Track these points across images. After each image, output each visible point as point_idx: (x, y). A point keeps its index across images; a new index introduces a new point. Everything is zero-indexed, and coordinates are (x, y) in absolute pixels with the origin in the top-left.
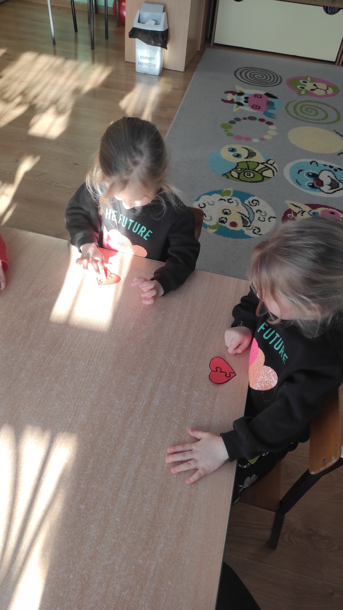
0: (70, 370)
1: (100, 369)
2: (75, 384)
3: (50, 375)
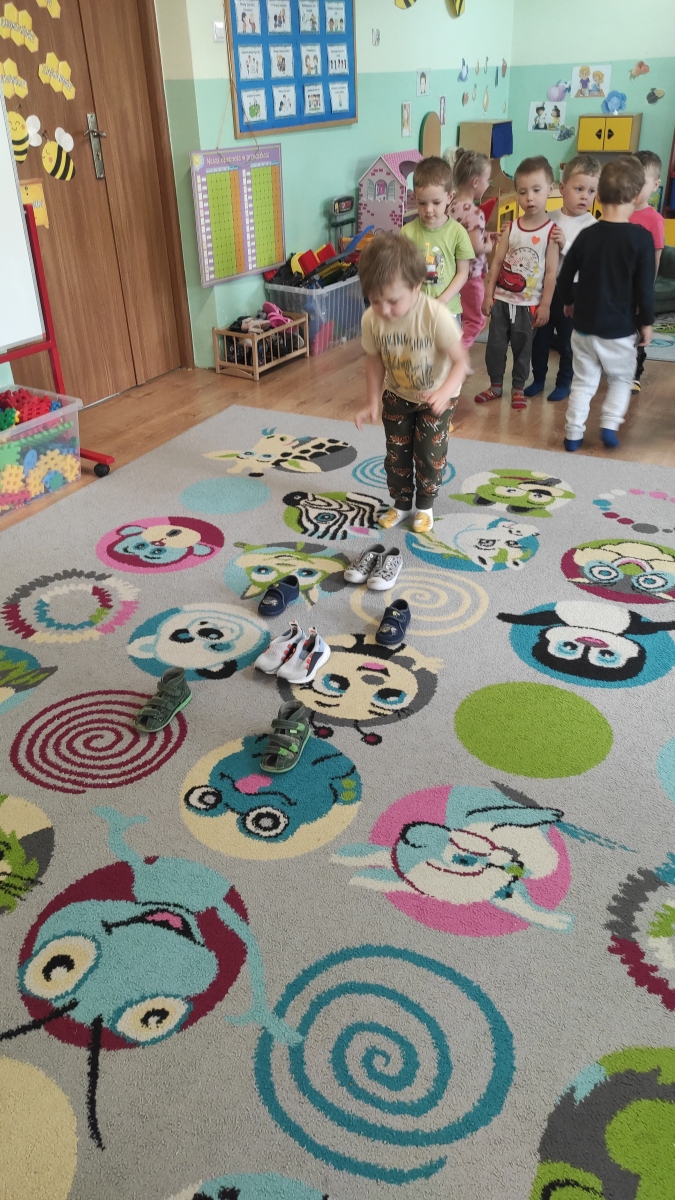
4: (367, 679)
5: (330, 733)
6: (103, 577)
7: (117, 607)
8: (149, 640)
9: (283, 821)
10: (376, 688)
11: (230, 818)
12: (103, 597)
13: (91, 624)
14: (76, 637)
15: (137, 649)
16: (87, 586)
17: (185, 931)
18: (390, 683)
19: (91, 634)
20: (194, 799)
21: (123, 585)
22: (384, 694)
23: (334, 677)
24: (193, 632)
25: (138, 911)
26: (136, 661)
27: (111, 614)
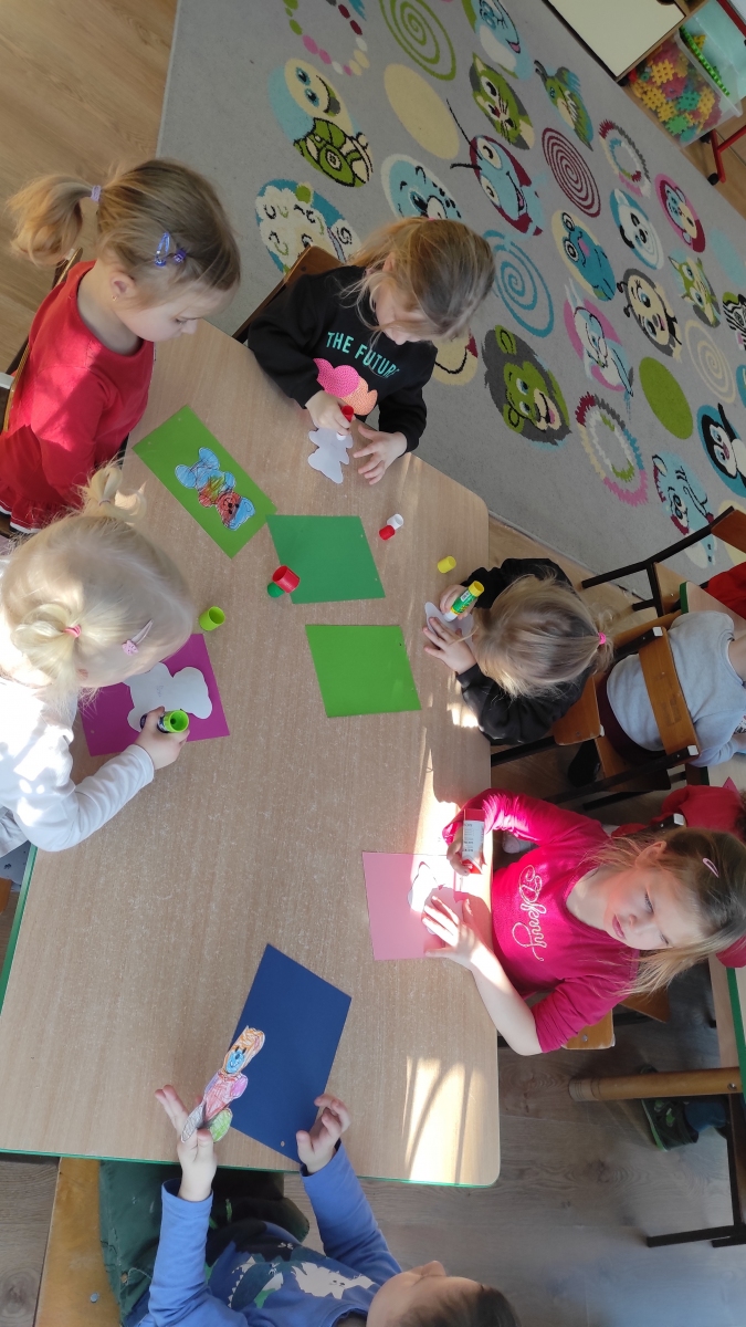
4: (654, 318)
5: (621, 291)
6: (648, 177)
7: (636, 184)
8: (626, 201)
9: (576, 259)
10: (652, 321)
11: (567, 235)
12: (637, 177)
13: (621, 169)
14: (612, 162)
15: (618, 195)
16: (639, 168)
17: (520, 208)
18: (658, 329)
19: (617, 171)
20: (565, 217)
21: (647, 188)
22: (650, 324)
23: (648, 300)
24: (640, 226)
25: (518, 186)
26: (613, 193)
27: (631, 181)
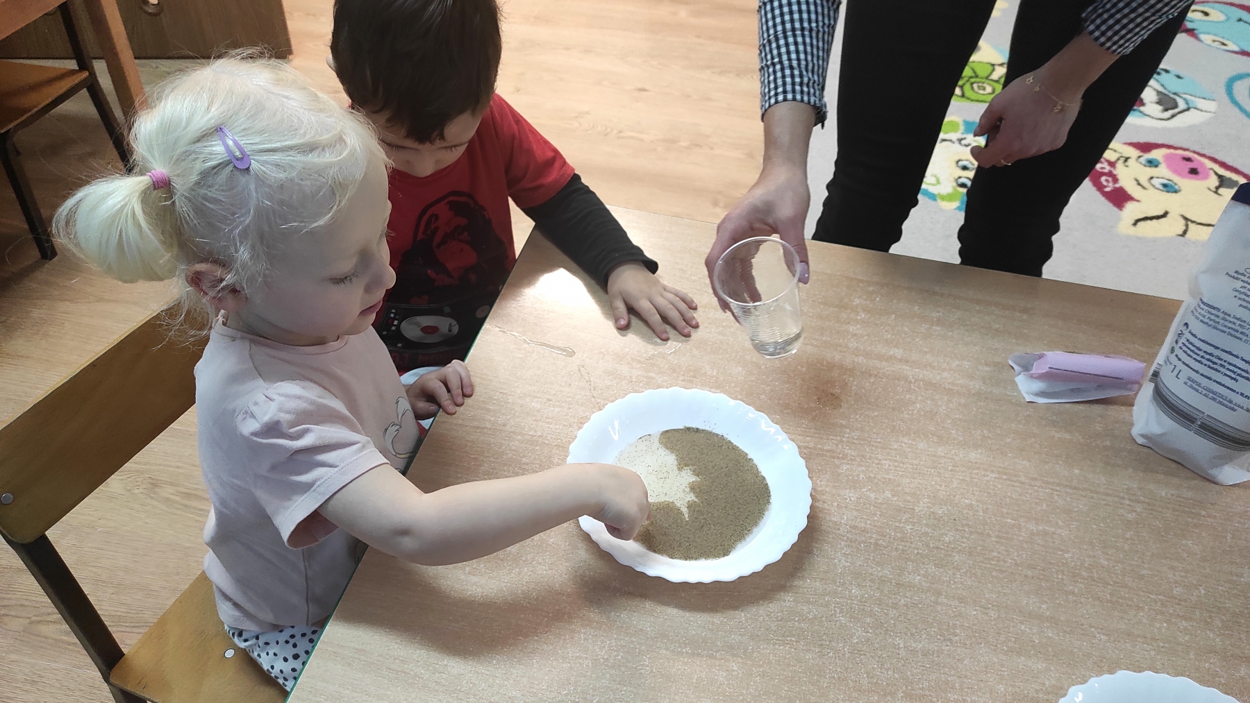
0: (870, 490)
1: (848, 438)
2: (902, 476)
3: (897, 524)
